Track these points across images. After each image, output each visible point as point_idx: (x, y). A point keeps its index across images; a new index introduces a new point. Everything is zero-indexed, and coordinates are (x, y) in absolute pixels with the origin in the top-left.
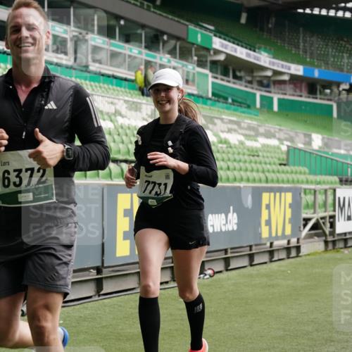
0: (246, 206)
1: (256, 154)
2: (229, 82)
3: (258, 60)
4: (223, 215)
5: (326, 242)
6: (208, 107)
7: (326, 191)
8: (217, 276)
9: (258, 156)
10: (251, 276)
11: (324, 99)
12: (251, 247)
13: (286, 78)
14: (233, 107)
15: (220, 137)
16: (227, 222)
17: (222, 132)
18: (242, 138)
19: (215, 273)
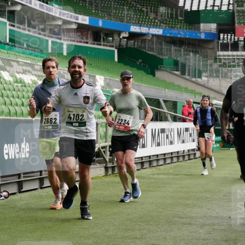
2: (24, 29)
3: (50, 11)
4: (17, 145)
5: (106, 168)
6: (6, 52)
11: (107, 46)
12: (41, 172)
13: (74, 26)
15: (16, 77)
17: (18, 73)
18: (35, 78)
19: (10, 195)
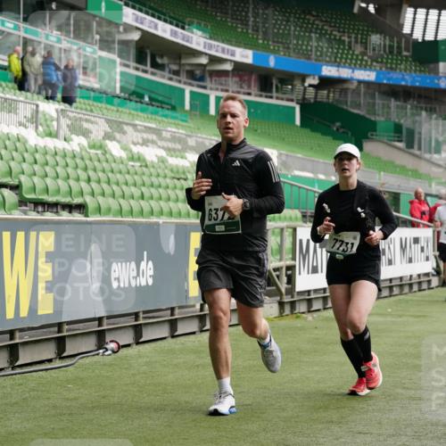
0: (167, 252)
1: (183, 176)
2: (146, 72)
3: (187, 41)
4: (133, 265)
5: (281, 304)
6: (115, 109)
7: (282, 230)
8: (124, 352)
9: (185, 180)
10: (172, 351)
11: (282, 99)
12: (172, 309)
13: (228, 67)
14: (150, 107)
15: (131, 151)
16: (138, 275)
17: (135, 144)
18: (163, 153)
19: (120, 347)
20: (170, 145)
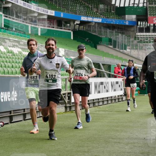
5: (66, 107)
8: (6, 126)
12: (24, 110)
14: (15, 32)
15: (8, 50)
17: (10, 47)
20: (23, 47)
